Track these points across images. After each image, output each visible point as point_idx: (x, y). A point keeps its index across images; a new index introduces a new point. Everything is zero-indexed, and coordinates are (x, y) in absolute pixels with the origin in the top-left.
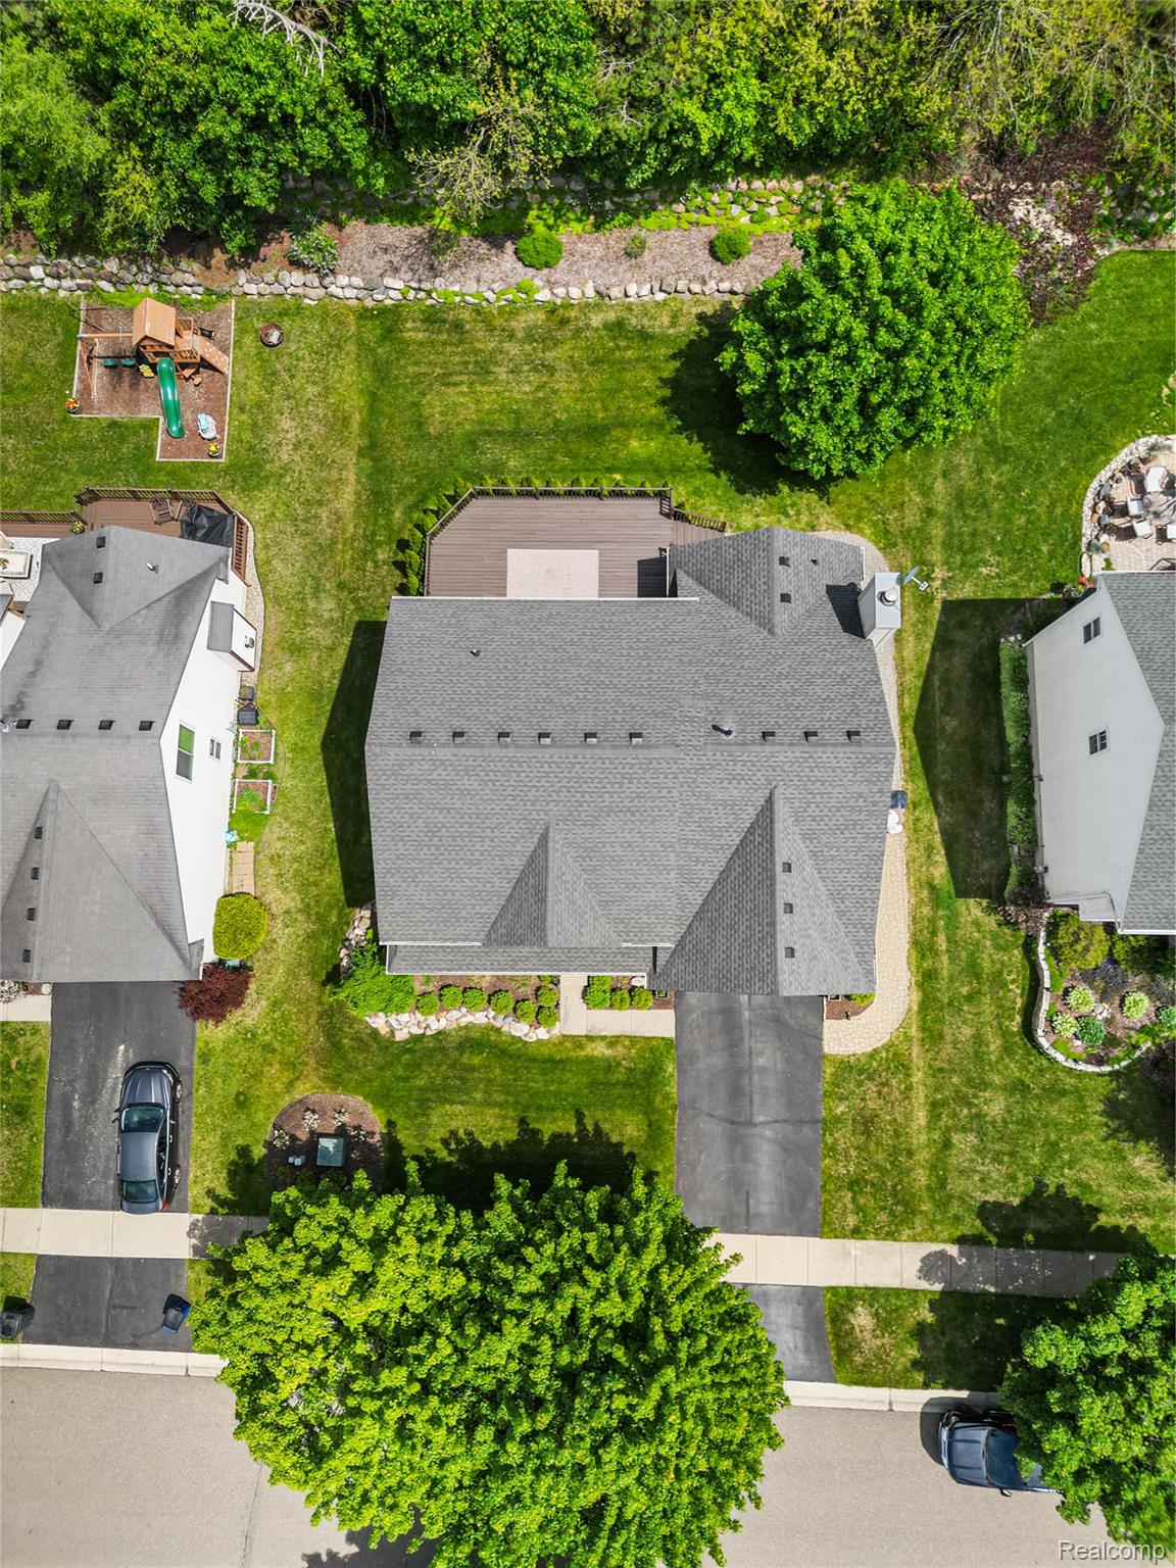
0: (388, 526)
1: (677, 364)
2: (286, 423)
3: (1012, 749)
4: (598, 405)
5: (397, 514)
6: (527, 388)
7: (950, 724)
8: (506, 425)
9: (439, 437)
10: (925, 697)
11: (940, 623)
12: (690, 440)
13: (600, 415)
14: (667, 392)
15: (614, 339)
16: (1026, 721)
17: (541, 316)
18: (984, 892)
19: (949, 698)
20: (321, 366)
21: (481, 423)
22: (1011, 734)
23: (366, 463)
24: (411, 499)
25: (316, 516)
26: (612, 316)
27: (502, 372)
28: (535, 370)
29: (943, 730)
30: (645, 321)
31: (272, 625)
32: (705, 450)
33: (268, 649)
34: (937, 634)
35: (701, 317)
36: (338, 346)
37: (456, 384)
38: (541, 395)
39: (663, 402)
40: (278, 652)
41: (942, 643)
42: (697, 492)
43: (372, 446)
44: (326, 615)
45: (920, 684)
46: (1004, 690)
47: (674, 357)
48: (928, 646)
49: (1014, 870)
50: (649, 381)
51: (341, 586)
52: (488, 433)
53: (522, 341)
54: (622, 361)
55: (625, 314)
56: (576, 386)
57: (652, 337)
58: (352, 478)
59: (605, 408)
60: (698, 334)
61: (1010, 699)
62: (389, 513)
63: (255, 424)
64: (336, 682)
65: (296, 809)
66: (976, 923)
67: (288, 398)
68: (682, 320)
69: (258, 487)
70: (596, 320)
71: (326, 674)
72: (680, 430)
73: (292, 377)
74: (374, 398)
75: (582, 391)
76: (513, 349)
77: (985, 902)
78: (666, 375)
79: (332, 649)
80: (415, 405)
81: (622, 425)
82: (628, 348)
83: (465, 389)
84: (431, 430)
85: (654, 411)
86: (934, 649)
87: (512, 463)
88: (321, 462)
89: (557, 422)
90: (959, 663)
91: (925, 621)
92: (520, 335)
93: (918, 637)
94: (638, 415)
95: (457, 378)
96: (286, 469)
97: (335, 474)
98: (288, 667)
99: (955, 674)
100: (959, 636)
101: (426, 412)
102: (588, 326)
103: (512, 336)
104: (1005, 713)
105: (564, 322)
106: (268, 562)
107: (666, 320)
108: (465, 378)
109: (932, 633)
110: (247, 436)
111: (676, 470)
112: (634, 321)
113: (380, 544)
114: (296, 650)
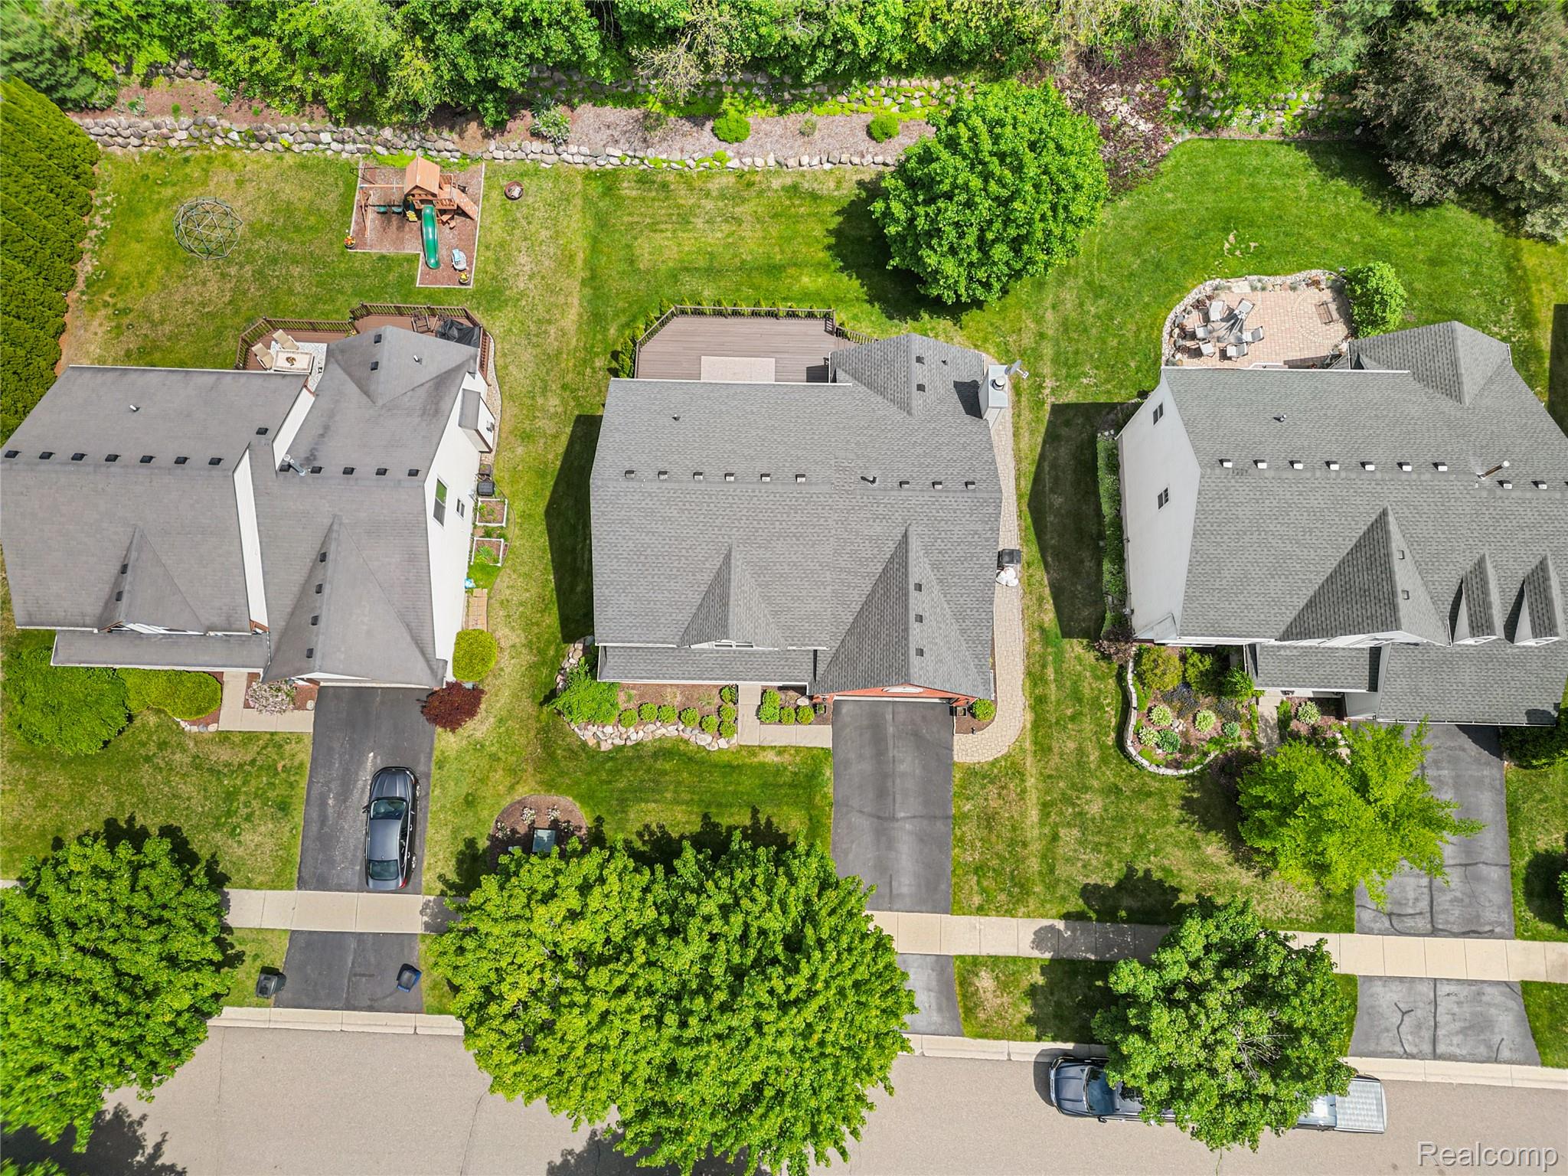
0: (604, 340)
1: (841, 219)
2: (523, 259)
3: (1107, 520)
4: (777, 249)
5: (612, 331)
6: (719, 235)
7: (1058, 500)
8: (702, 263)
9: (647, 272)
10: (1037, 479)
11: (1050, 422)
12: (850, 277)
13: (779, 257)
14: (832, 240)
15: (790, 198)
16: (1117, 498)
17: (732, 180)
18: (1084, 634)
19: (1056, 480)
20: (554, 215)
21: (682, 261)
22: (1106, 508)
23: (588, 291)
24: (623, 319)
25: (545, 332)
26: (788, 181)
27: (699, 223)
28: (726, 221)
29: (1051, 505)
30: (815, 185)
31: (507, 417)
32: (862, 286)
33: (503, 435)
34: (1047, 430)
35: (861, 184)
36: (567, 200)
37: (662, 231)
38: (730, 240)
39: (829, 248)
40: (512, 438)
41: (1052, 437)
42: (855, 317)
43: (593, 278)
44: (552, 410)
45: (1033, 469)
46: (1101, 473)
47: (838, 213)
48: (1040, 440)
49: (1108, 615)
50: (819, 231)
51: (564, 387)
52: (687, 269)
53: (717, 199)
54: (796, 215)
55: (799, 180)
56: (760, 234)
57: (821, 198)
58: (576, 302)
59: (782, 252)
60: (858, 196)
61: (1105, 481)
62: (605, 330)
63: (498, 259)
64: (558, 463)
65: (522, 563)
66: (1078, 658)
67: (526, 239)
68: (845, 185)
69: (499, 308)
70: (776, 184)
71: (550, 457)
72: (842, 269)
73: (529, 223)
74: (595, 240)
75: (764, 238)
76: (709, 205)
77: (1085, 642)
78: (832, 226)
79: (556, 437)
80: (628, 246)
81: (795, 265)
82: (801, 206)
83: (669, 234)
84: (641, 266)
85: (821, 255)
86: (1045, 442)
87: (706, 293)
88: (551, 290)
89: (743, 262)
90: (1064, 452)
91: (1038, 420)
92: (714, 194)
93: (1032, 433)
94: (809, 257)
95: (663, 227)
96: (522, 294)
97: (561, 300)
98: (520, 450)
99: (1061, 461)
100: (1064, 431)
101: (637, 252)
102: (769, 188)
103: (708, 195)
104: (1101, 491)
105: (750, 184)
106: (506, 367)
107: (832, 185)
108: (670, 226)
109: (1043, 430)
110: (491, 268)
111: (839, 300)
112: (806, 185)
113: (597, 354)
114: (527, 437)
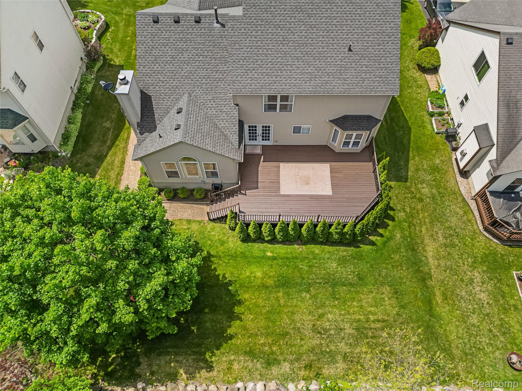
0: (402, 230)
1: (229, 331)
3: (81, 110)
4: (282, 302)
6: (330, 316)
8: (342, 290)
9: (383, 284)
10: (116, 137)
12: (224, 277)
13: (280, 294)
14: (237, 309)
15: (273, 353)
16: (70, 121)
17: (325, 372)
18: (111, 66)
19: (104, 135)
21: (357, 292)
22: (79, 115)
23: (426, 269)
24: (392, 244)
26: (275, 370)
28: (326, 330)
30: (250, 364)
32: (215, 269)
34: (102, 162)
38: (320, 311)
39: (240, 303)
43: (423, 280)
46: (76, 133)
47: (231, 337)
49: (96, 69)
50: (248, 318)
52: (351, 285)
54: (267, 335)
55: (264, 371)
56: (297, 317)
57: (246, 353)
58: (430, 260)
59: (277, 299)
61: (75, 129)
66: (117, 57)
69: (486, 256)
70: (286, 367)
72: (230, 283)
75: (293, 313)
78: (238, 323)
81: (267, 287)
82: (264, 345)
84: (388, 288)
85: (246, 296)
87: (335, 265)
88: (454, 271)
89: (308, 291)
90: (94, 149)
91: (107, 170)
93: (112, 163)
94: (256, 294)
96: (473, 266)
97: (442, 263)
99: (98, 144)
100: (91, 160)
102: (291, 363)
105: (309, 367)
112: (259, 366)
